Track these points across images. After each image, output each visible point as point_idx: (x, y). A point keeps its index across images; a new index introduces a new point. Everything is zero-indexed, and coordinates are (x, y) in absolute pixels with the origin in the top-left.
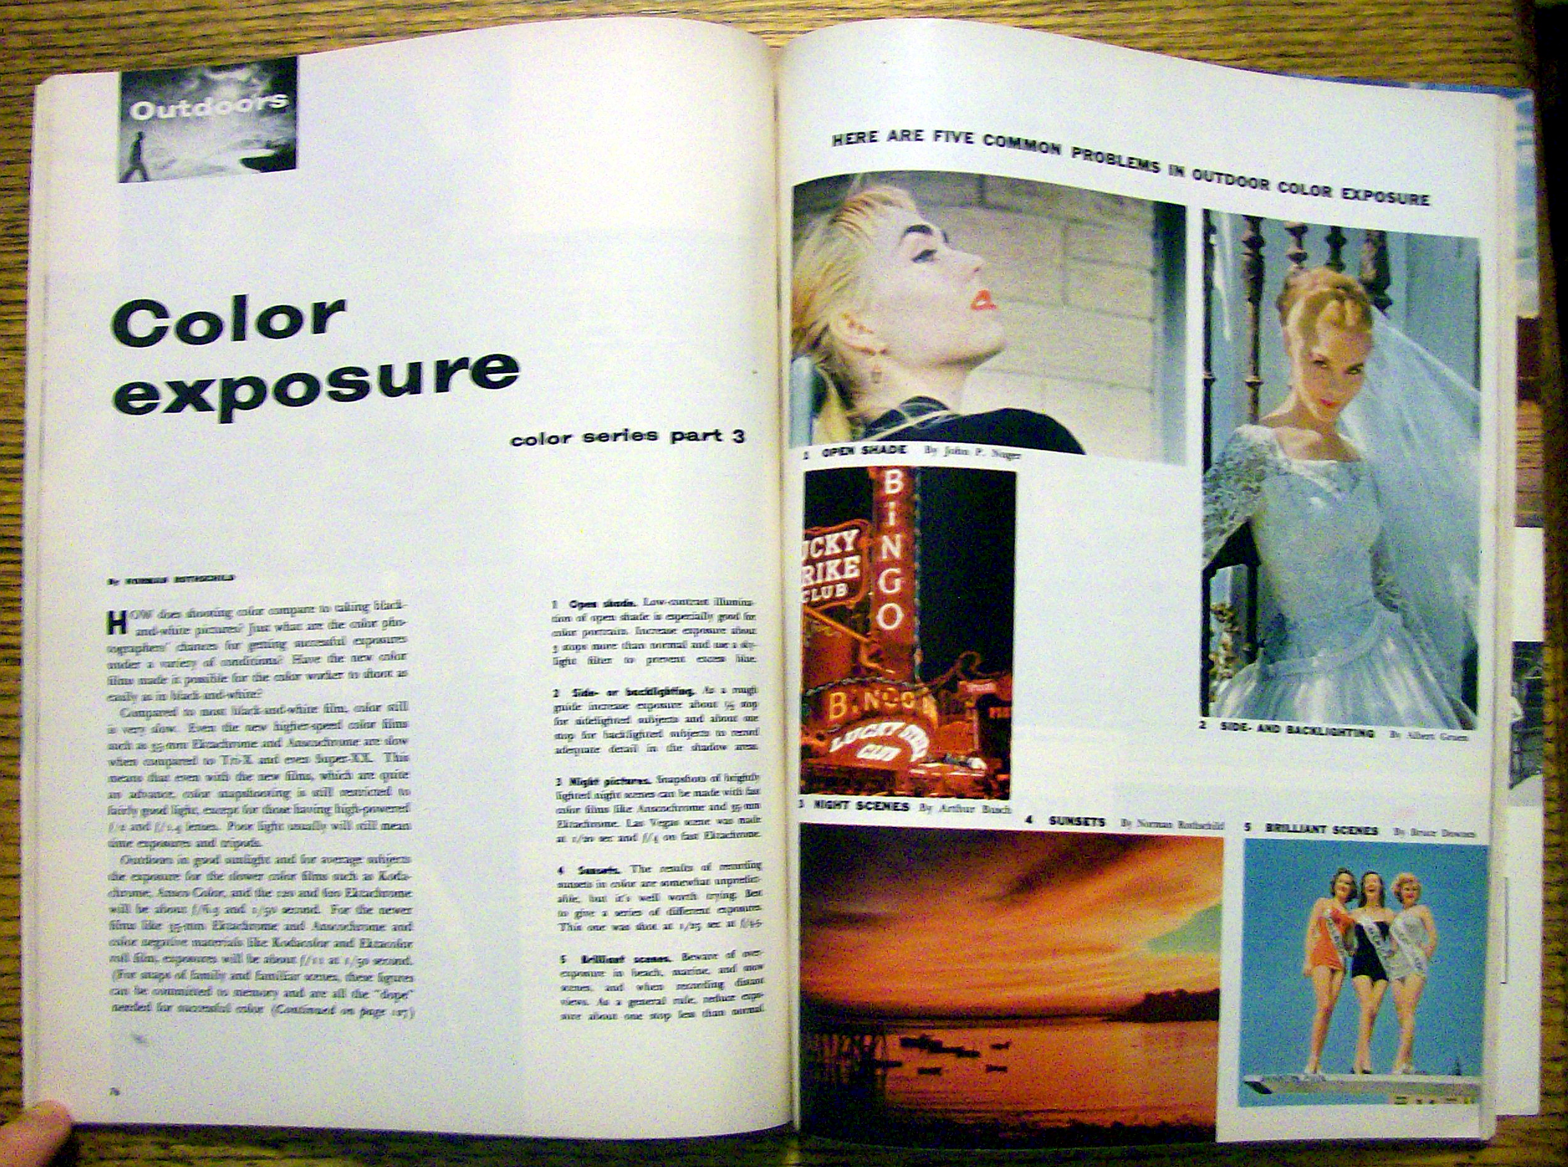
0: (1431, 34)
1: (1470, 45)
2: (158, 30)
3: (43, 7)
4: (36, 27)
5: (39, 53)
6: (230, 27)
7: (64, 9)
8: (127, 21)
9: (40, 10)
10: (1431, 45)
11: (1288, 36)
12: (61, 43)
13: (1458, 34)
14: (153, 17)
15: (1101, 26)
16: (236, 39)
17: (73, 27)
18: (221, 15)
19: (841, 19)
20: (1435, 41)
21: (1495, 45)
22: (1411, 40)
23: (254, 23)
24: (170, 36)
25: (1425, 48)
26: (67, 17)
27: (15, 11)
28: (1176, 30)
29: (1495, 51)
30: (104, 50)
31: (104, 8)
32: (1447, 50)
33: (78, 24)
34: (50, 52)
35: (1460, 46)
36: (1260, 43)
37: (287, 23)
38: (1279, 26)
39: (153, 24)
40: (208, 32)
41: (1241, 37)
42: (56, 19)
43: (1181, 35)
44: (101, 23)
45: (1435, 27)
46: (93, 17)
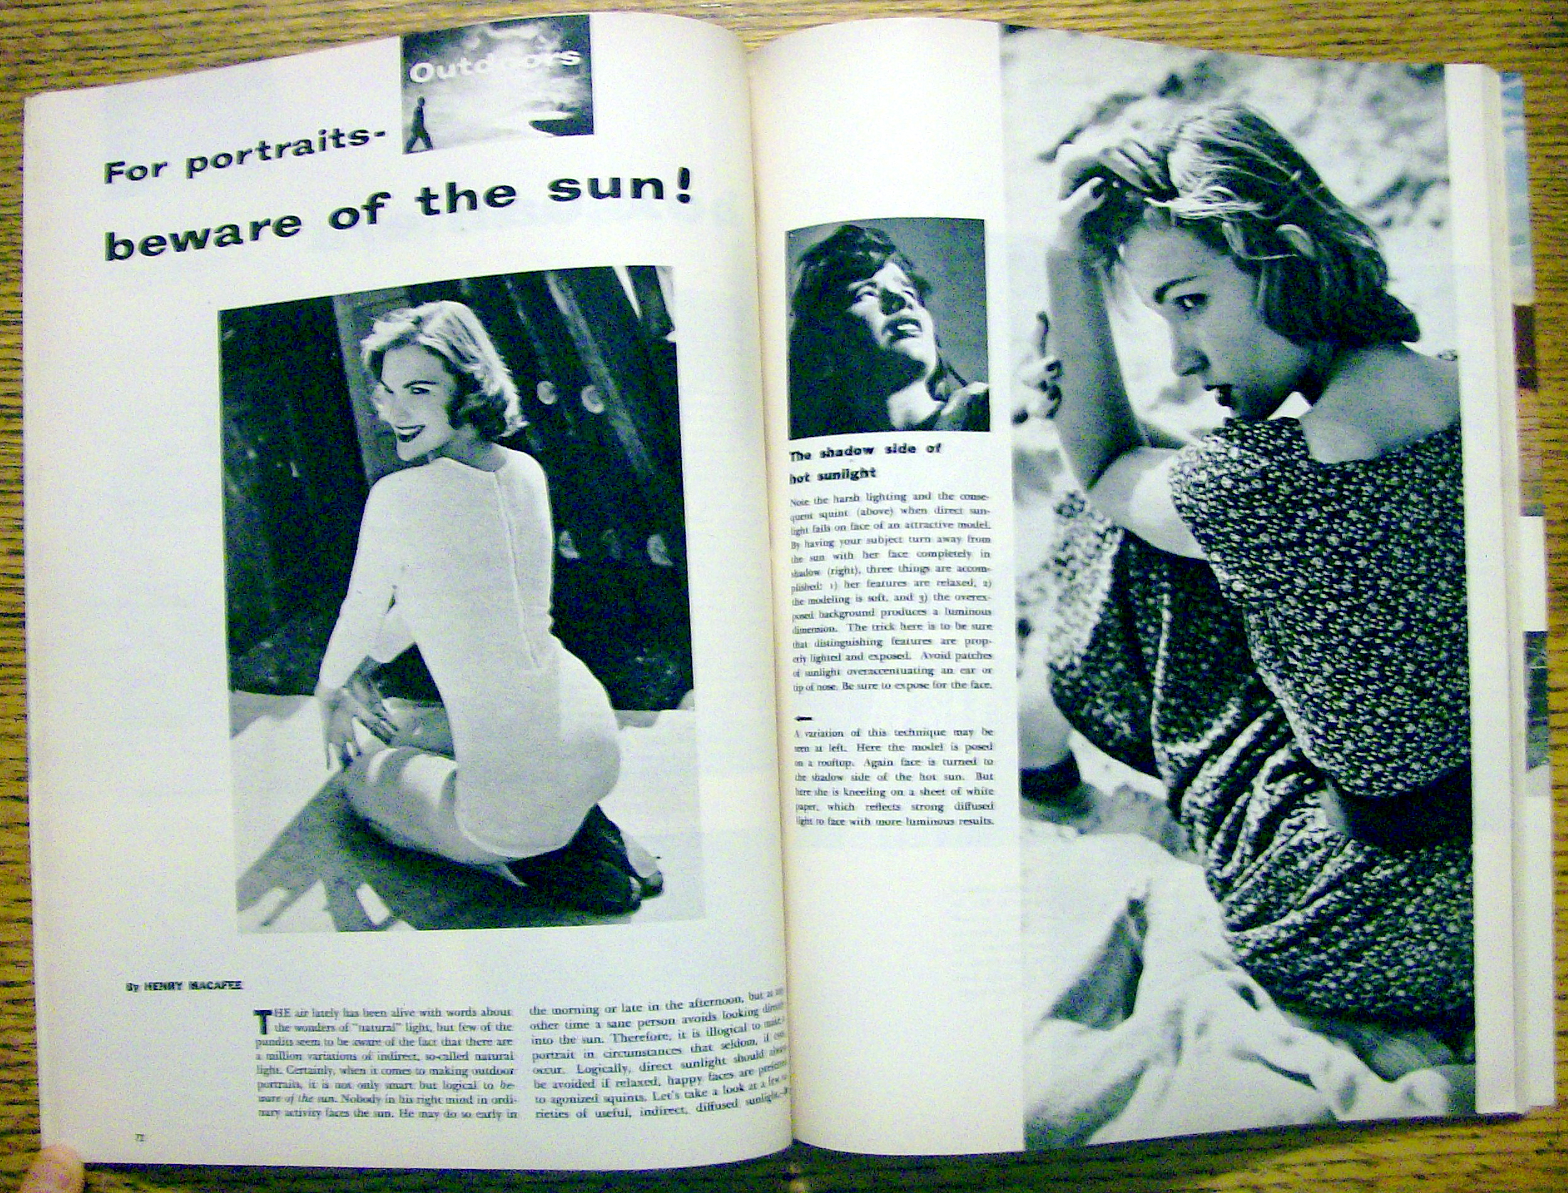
0: (1489, 20)
1: (1530, 30)
2: (202, 29)
3: (85, 6)
4: (78, 27)
5: (82, 54)
6: (272, 25)
7: (103, 8)
8: (169, 20)
9: (82, 10)
10: (1491, 31)
11: (1347, 23)
12: (101, 44)
13: (1515, 18)
14: (195, 17)
15: (1161, 15)
16: (283, 38)
17: (115, 28)
18: (268, 13)
19: (900, 11)
20: (1494, 26)
21: (1555, 29)
22: (1469, 26)
23: (300, 21)
24: (214, 35)
25: (1483, 33)
26: (105, 18)
27: (54, 12)
28: (1236, 18)
29: (1555, 35)
30: (147, 50)
31: (146, 8)
32: (1505, 35)
33: (119, 25)
34: (92, 54)
35: (1517, 31)
36: (1319, 30)
37: (336, 20)
38: (1337, 13)
39: (198, 23)
40: (254, 31)
41: (1301, 25)
42: (96, 19)
43: (1243, 23)
44: (144, 23)
45: (1493, 12)
46: (138, 17)
